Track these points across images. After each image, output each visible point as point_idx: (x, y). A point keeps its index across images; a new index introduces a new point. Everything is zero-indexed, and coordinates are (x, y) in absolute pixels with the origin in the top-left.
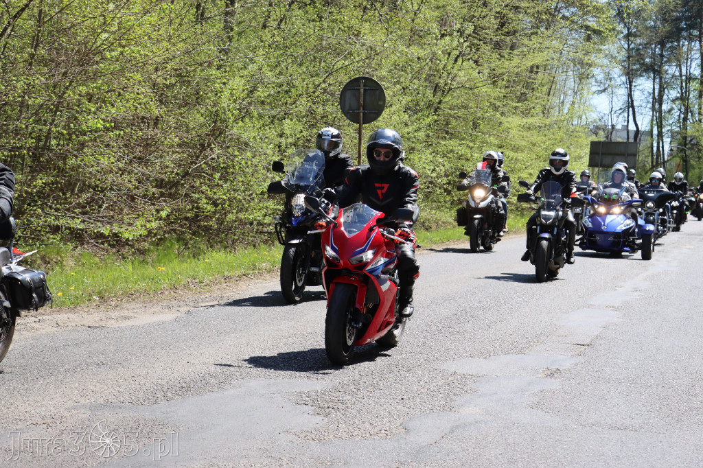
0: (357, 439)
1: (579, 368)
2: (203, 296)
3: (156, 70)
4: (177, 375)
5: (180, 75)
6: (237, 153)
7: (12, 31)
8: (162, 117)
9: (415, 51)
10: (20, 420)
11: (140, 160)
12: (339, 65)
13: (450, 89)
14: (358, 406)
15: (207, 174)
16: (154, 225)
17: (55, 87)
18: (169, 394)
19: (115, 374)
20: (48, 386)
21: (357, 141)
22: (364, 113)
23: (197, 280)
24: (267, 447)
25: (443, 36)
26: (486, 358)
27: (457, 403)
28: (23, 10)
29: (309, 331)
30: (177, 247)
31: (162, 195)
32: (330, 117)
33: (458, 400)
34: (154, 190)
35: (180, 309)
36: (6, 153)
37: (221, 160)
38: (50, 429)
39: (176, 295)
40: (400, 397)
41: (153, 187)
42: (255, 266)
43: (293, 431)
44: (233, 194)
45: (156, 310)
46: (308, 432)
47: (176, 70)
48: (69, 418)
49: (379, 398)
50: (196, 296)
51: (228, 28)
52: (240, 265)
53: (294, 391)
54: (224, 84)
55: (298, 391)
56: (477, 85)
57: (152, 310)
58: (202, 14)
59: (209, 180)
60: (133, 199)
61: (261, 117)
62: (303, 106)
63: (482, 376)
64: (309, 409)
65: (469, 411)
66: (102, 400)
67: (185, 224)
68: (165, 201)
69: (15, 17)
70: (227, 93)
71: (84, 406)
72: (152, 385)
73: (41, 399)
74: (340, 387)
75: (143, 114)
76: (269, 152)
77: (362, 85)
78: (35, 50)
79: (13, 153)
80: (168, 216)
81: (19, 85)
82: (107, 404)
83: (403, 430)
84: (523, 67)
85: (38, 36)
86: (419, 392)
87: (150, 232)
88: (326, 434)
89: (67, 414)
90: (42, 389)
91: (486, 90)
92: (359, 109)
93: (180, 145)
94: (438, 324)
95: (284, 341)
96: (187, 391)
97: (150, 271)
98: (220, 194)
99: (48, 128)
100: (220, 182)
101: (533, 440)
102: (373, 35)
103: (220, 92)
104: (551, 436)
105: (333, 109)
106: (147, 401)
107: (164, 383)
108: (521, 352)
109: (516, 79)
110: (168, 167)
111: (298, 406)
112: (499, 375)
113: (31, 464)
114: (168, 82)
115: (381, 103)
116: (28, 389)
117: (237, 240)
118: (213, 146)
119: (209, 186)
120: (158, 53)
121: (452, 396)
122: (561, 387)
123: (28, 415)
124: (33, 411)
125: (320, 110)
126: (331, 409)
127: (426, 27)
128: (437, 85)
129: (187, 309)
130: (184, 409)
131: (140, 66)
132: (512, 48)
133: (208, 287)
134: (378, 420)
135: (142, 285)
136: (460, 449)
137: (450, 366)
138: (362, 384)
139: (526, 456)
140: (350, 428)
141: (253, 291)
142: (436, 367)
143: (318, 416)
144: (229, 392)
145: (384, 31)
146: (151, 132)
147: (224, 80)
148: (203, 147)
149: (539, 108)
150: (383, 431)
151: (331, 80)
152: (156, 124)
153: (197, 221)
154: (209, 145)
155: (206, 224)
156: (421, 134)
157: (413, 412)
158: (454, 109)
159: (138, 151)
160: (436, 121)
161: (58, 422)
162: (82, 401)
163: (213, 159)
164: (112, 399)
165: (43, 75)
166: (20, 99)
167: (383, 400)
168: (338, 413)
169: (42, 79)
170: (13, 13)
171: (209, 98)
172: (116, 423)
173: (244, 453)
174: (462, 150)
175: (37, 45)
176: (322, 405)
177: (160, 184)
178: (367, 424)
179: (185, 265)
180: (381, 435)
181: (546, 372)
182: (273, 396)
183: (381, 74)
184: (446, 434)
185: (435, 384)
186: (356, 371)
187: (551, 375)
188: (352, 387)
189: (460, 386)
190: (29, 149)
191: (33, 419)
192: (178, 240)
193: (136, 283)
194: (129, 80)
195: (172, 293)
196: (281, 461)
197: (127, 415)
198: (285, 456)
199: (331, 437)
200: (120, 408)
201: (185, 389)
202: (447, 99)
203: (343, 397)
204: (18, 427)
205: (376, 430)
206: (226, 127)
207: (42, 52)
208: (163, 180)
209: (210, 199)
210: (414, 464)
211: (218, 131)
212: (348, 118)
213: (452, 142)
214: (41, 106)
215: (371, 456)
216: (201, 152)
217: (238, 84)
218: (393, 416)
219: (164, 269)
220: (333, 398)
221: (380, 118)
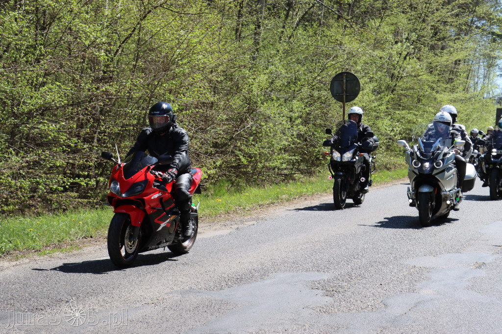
0: (353, 312)
1: (498, 262)
2: (246, 218)
3: (212, 72)
4: (233, 270)
5: (226, 75)
6: (263, 124)
7: (122, 51)
8: (215, 102)
9: (378, 53)
10: (138, 301)
11: (203, 130)
12: (329, 64)
13: (402, 77)
14: (352, 290)
15: (245, 138)
16: (212, 171)
17: (148, 85)
18: (230, 283)
19: (194, 271)
20: (153, 278)
21: (341, 113)
22: (346, 95)
23: (242, 208)
24: (295, 318)
25: (396, 43)
26: (434, 256)
27: (417, 287)
28: (128, 38)
29: (316, 240)
30: (227, 185)
31: (217, 152)
32: (323, 98)
33: (418, 285)
34: (211, 149)
35: (232, 226)
36: (120, 128)
37: (254, 128)
38: (156, 307)
39: (229, 217)
40: (379, 284)
41: (211, 147)
42: (278, 197)
43: (311, 307)
44: (262, 150)
45: (217, 227)
46: (321, 307)
47: (224, 72)
48: (168, 299)
49: (365, 284)
50: (242, 218)
51: (256, 43)
52: (268, 197)
53: (309, 280)
54: (254, 79)
55: (312, 280)
56: (420, 74)
57: (214, 227)
58: (240, 35)
59: (246, 141)
60: (198, 155)
61: (278, 99)
62: (306, 91)
63: (433, 268)
64: (320, 292)
65: (426, 292)
66: (187, 288)
67: (232, 170)
68: (218, 156)
69: (123, 42)
70: (256, 85)
71: (177, 292)
72: (218, 277)
73: (150, 287)
74: (339, 277)
75: (204, 101)
76: (284, 122)
77: (344, 77)
78: (136, 62)
79: (124, 129)
80: (221, 165)
81: (127, 85)
82: (191, 290)
83: (383, 305)
84: (450, 61)
85: (138, 54)
86: (392, 280)
87: (209, 176)
88: (333, 309)
89: (166, 297)
90: (149, 281)
91: (425, 77)
92: (343, 93)
93: (227, 120)
94: (401, 234)
95: (300, 247)
96: (241, 281)
97: (211, 202)
98: (253, 150)
99: (145, 111)
100: (253, 143)
101: (470, 311)
102: (351, 44)
103: (252, 85)
104: (483, 309)
105: (326, 94)
106: (216, 288)
107: (226, 276)
108: (458, 251)
109: (446, 69)
110: (220, 134)
111: (313, 290)
112: (444, 267)
113: (146, 330)
114: (219, 80)
115: (357, 89)
116: (141, 281)
117: (264, 180)
118: (248, 119)
119: (246, 145)
120: (211, 61)
121: (413, 282)
122: (487, 275)
123: (142, 298)
124: (145, 295)
125: (316, 94)
126: (334, 292)
127: (385, 37)
128: (393, 75)
129: (236, 226)
130: (239, 293)
131: (202, 70)
132: (443, 48)
133: (249, 212)
134: (366, 299)
135: (207, 211)
136: (421, 318)
137: (411, 262)
138: (353, 275)
139: (467, 322)
140: (348, 304)
141: (278, 214)
142: (402, 263)
143: (326, 297)
144: (268, 281)
145: (358, 41)
146: (209, 112)
147: (255, 77)
148: (242, 121)
149: (461, 88)
150: (370, 307)
151: (324, 74)
152: (212, 107)
153: (239, 168)
154: (246, 119)
155: (245, 170)
156: (383, 107)
157: (389, 293)
158: (405, 90)
159: (202, 125)
160: (392, 98)
161: (161, 302)
162: (175, 288)
163: (248, 128)
164: (193, 286)
165: (142, 78)
166: (128, 94)
167: (368, 285)
168: (340, 295)
169: (142, 80)
170: (122, 40)
171: (245, 89)
172: (198, 302)
173: (281, 321)
174: (410, 117)
175: (137, 60)
176: (328, 289)
177: (215, 145)
178: (359, 302)
179: (233, 198)
180: (369, 309)
181: (477, 265)
182: (296, 283)
183: (357, 70)
184: (412, 308)
185: (401, 274)
186: (349, 266)
187: (479, 267)
188: (347, 277)
189: (418, 276)
190: (133, 126)
191: (146, 300)
192: (227, 181)
193: (203, 210)
194: (194, 79)
195: (227, 216)
196: (304, 327)
197: (204, 298)
198: (307, 324)
199: (336, 310)
200: (199, 292)
201: (240, 280)
202: (400, 84)
203: (341, 284)
204: (137, 306)
205: (365, 305)
206: (257, 107)
207: (140, 63)
208: (217, 142)
209: (247, 154)
210: (392, 328)
211: (251, 111)
212: (335, 98)
213: (404, 112)
214: (140, 98)
215: (364, 323)
216: (241, 124)
217: (263, 78)
218: (376, 296)
219: (220, 200)
220: (336, 285)
221: (357, 99)
